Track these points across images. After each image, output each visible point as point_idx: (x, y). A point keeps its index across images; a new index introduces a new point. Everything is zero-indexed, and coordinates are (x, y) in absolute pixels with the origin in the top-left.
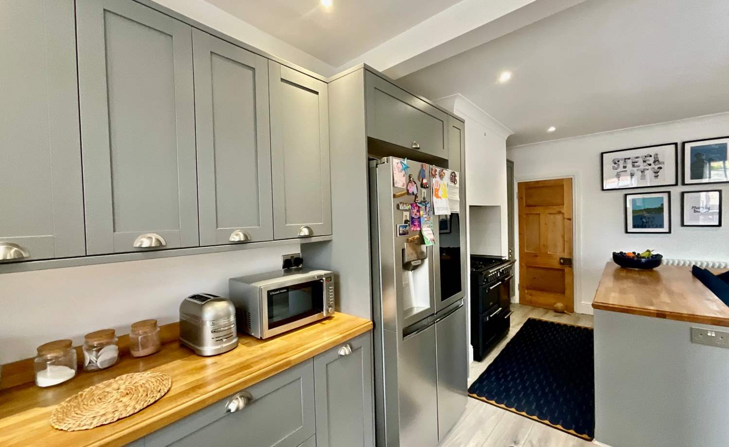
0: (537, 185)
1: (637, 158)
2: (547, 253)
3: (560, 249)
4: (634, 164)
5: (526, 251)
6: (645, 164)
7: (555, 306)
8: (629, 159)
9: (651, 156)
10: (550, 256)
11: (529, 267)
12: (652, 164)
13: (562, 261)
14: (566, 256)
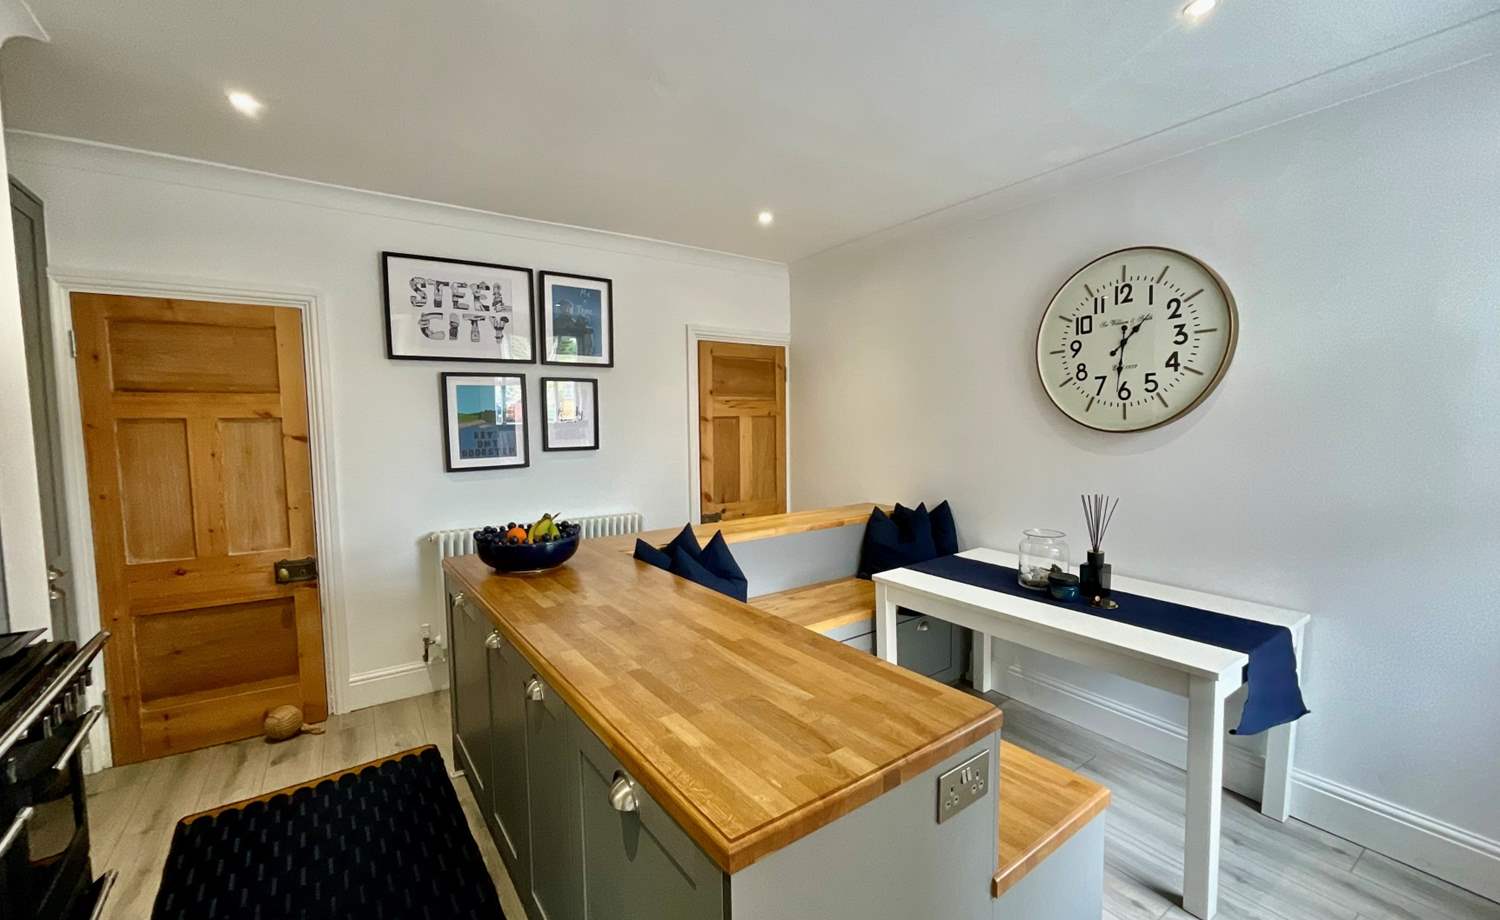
0: (168, 315)
1: (462, 286)
2: (226, 555)
3: (273, 533)
4: (456, 299)
5: (130, 561)
6: (478, 305)
7: (269, 721)
8: (447, 284)
9: (488, 288)
10: (238, 564)
11: (144, 617)
12: (492, 308)
13: (284, 572)
14: (296, 553)
